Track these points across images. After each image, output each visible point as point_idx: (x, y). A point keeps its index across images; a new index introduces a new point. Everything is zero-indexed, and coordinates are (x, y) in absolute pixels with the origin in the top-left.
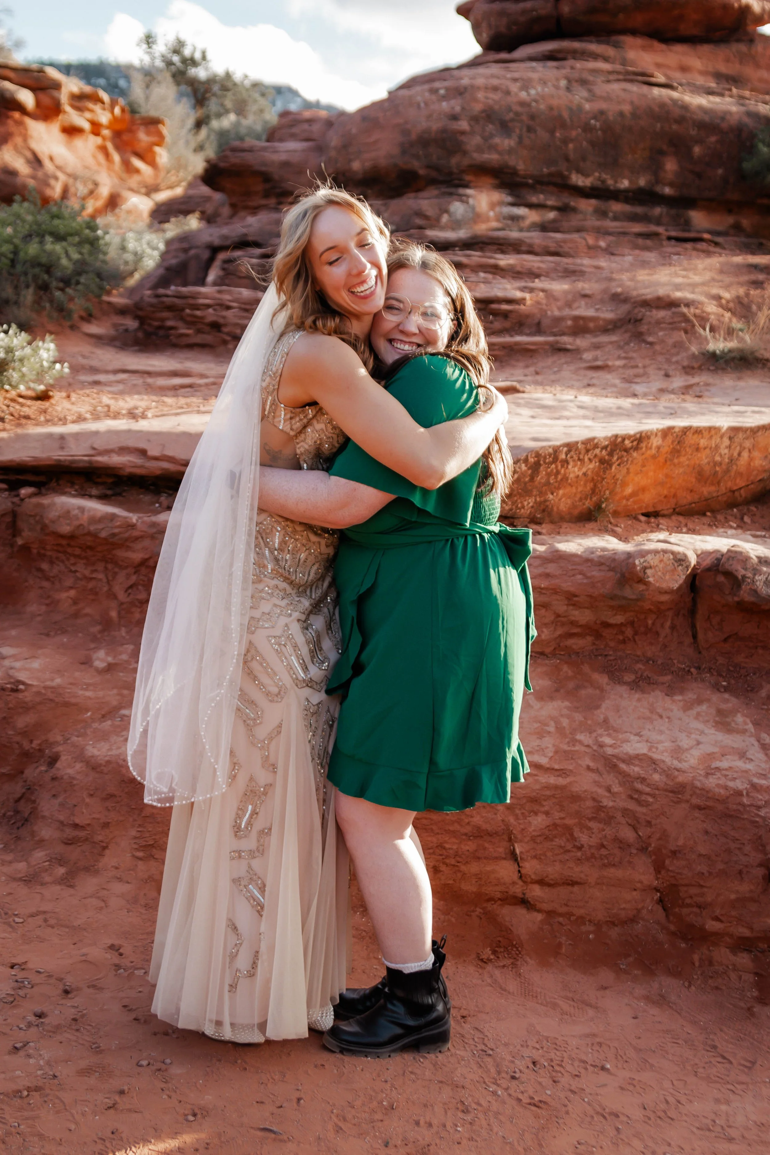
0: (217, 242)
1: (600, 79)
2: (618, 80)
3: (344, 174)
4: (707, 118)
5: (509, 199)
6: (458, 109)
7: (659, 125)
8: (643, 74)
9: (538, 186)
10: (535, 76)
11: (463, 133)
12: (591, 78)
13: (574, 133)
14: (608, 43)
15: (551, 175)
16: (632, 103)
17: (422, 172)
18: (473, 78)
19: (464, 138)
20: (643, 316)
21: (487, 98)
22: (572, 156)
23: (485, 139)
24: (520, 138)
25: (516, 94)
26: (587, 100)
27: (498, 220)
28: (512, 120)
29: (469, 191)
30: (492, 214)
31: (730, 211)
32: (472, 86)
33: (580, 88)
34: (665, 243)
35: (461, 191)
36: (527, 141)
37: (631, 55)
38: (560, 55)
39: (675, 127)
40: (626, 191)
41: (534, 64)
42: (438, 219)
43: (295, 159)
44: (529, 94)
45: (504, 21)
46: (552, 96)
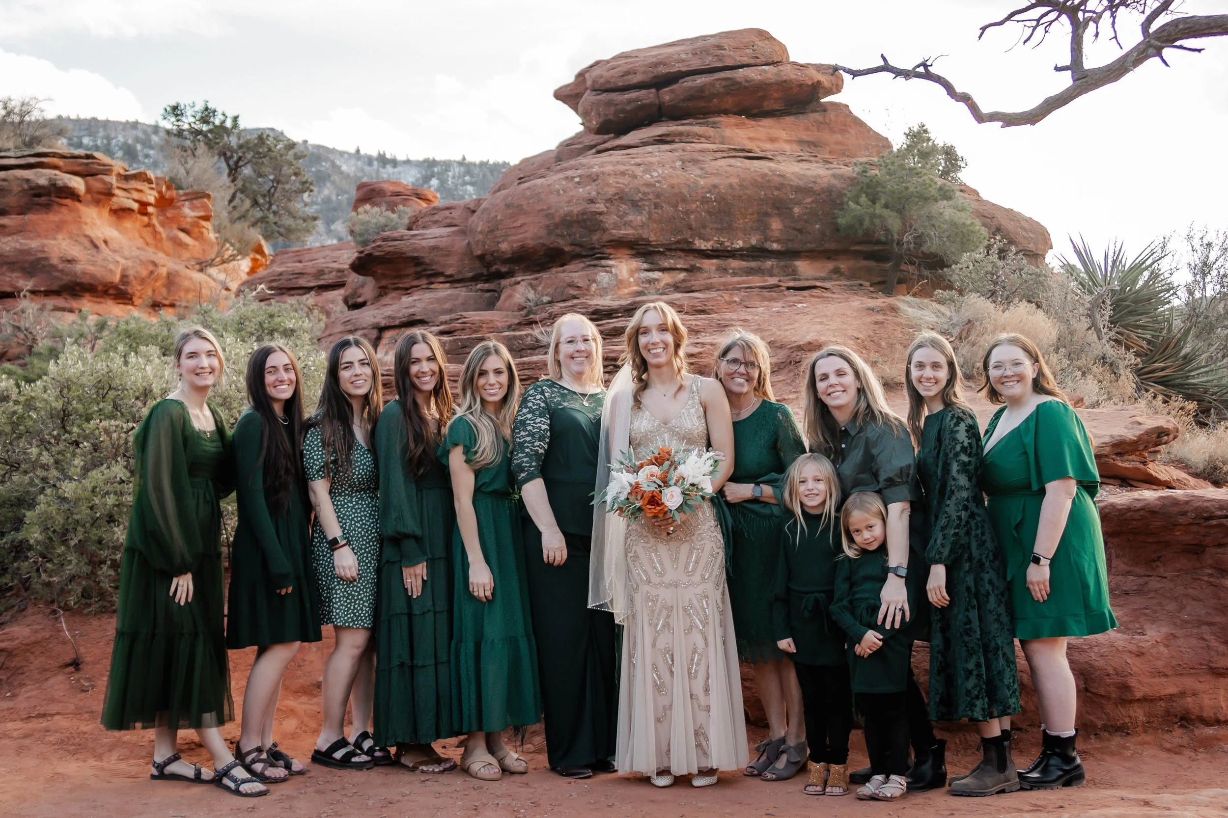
0: (383, 323)
1: (709, 157)
2: (724, 158)
3: (492, 254)
4: (801, 183)
5: (645, 266)
6: (594, 193)
7: (763, 193)
8: (743, 150)
9: (668, 253)
10: (654, 160)
11: (601, 213)
12: (701, 158)
13: (694, 206)
14: (706, 124)
15: (678, 242)
16: (738, 176)
17: (567, 249)
18: (602, 165)
19: (601, 218)
20: (801, 358)
21: (618, 183)
22: (694, 226)
23: (621, 217)
24: (650, 213)
25: (642, 177)
26: (700, 177)
27: (638, 285)
28: (642, 199)
29: (610, 262)
30: (632, 280)
31: (829, 258)
32: (603, 173)
33: (693, 167)
34: (786, 293)
35: (604, 262)
36: (655, 216)
37: (728, 132)
38: (668, 139)
39: (775, 193)
40: (741, 249)
41: (649, 148)
42: (588, 290)
43: (443, 242)
44: (652, 177)
45: (612, 109)
46: (672, 176)
